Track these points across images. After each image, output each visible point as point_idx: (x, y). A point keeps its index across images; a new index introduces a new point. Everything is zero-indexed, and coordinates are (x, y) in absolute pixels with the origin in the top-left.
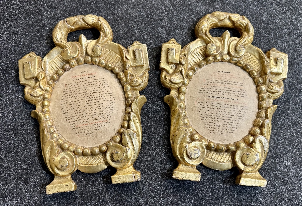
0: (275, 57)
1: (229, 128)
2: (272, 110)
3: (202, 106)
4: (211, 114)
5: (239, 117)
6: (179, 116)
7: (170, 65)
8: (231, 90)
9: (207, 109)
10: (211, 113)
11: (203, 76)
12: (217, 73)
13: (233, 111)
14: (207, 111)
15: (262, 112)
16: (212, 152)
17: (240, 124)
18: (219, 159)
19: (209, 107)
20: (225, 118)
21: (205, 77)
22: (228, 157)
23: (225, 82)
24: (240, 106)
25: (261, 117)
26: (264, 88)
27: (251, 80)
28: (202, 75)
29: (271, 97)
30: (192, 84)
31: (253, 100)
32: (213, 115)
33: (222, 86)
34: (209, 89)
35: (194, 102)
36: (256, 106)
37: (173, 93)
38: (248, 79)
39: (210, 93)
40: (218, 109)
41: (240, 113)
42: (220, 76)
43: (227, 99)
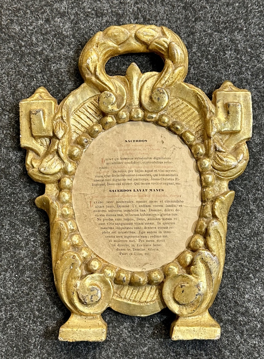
0: (226, 102)
1: (150, 243)
2: (222, 202)
3: (101, 209)
4: (117, 222)
5: (167, 221)
7: (39, 141)
8: (149, 173)
9: (110, 213)
10: (118, 220)
11: (100, 153)
12: (124, 144)
13: (156, 213)
14: (111, 217)
15: (207, 208)
16: (126, 288)
17: (170, 232)
18: (137, 299)
19: (114, 209)
20: (143, 226)
21: (104, 155)
22: (153, 293)
23: (139, 160)
24: (168, 202)
25: (206, 217)
26: (207, 163)
27: (185, 149)
28: (98, 151)
29: (223, 178)
30: (81, 169)
31: (192, 186)
32: (122, 222)
33: (133, 169)
34: (111, 177)
35: (87, 203)
36: (197, 196)
37: (50, 190)
38: (180, 148)
39: (113, 184)
40: (129, 211)
41: (169, 213)
42: (129, 150)
43: (144, 191)
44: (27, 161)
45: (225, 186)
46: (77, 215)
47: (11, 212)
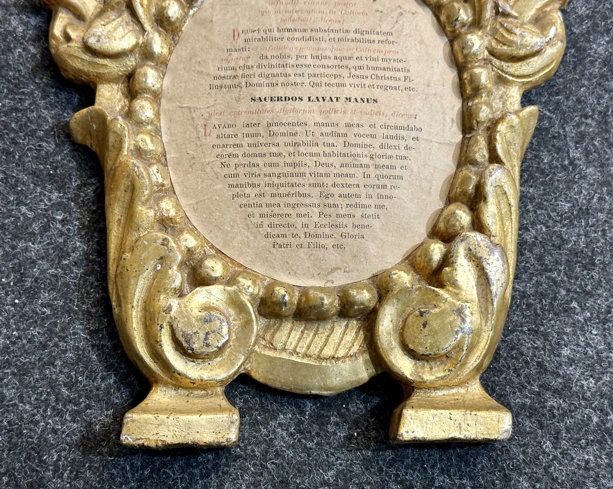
1: (345, 221)
2: (512, 127)
3: (231, 141)
4: (268, 170)
5: (385, 172)
6: (133, 189)
8: (344, 63)
9: (253, 150)
10: (270, 165)
11: (228, 17)
13: (359, 150)
14: (254, 160)
15: (477, 141)
16: (287, 326)
17: (391, 197)
18: (314, 350)
19: (261, 140)
20: (328, 181)
21: (238, 22)
22: (350, 336)
23: (320, 35)
24: (387, 127)
25: (474, 163)
26: (477, 42)
27: (426, 16)
28: (224, 14)
29: (510, 78)
30: (184, 54)
31: (441, 97)
32: (280, 171)
33: (307, 53)
34: (255, 68)
35: (196, 128)
36: (453, 120)
37: (107, 99)
38: (413, 14)
39: (260, 85)
40: (296, 144)
41: (389, 152)
42: (297, 12)
43: (332, 101)
44: (53, 28)
45: (515, 99)
46: (172, 156)
47: (8, 153)
